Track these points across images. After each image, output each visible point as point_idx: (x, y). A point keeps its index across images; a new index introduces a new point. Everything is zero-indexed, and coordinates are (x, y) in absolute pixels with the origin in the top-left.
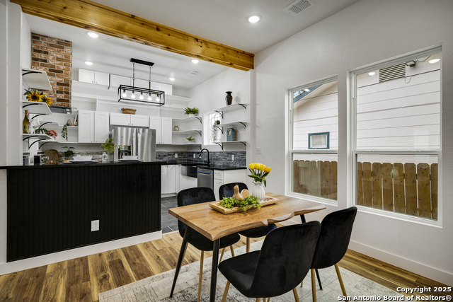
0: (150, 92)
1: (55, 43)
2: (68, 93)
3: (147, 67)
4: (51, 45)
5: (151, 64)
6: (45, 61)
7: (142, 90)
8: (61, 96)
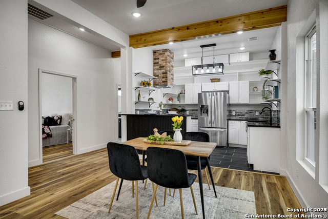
0: (214, 65)
1: (161, 52)
2: (166, 77)
3: (212, 48)
4: (160, 54)
5: (214, 45)
6: (158, 63)
7: (208, 66)
8: (164, 80)
